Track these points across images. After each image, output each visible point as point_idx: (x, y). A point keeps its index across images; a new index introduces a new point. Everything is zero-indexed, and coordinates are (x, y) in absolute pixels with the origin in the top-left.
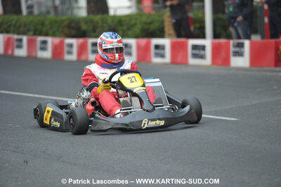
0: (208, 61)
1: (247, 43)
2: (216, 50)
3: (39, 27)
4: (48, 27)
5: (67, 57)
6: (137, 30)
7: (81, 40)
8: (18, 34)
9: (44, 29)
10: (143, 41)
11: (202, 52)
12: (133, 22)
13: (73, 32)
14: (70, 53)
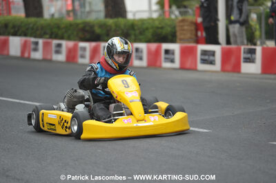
0: (218, 66)
1: (259, 49)
2: (226, 55)
3: (55, 30)
4: (64, 30)
5: (81, 61)
6: (149, 34)
7: (94, 44)
8: (35, 37)
9: (60, 33)
10: (154, 46)
11: (211, 58)
12: (145, 27)
13: (88, 36)
14: (83, 57)
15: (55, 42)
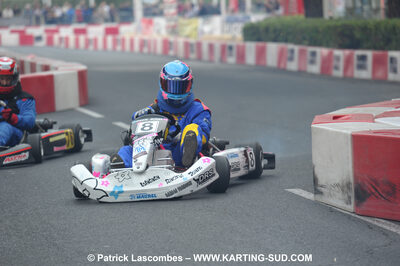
15: (311, 49)
